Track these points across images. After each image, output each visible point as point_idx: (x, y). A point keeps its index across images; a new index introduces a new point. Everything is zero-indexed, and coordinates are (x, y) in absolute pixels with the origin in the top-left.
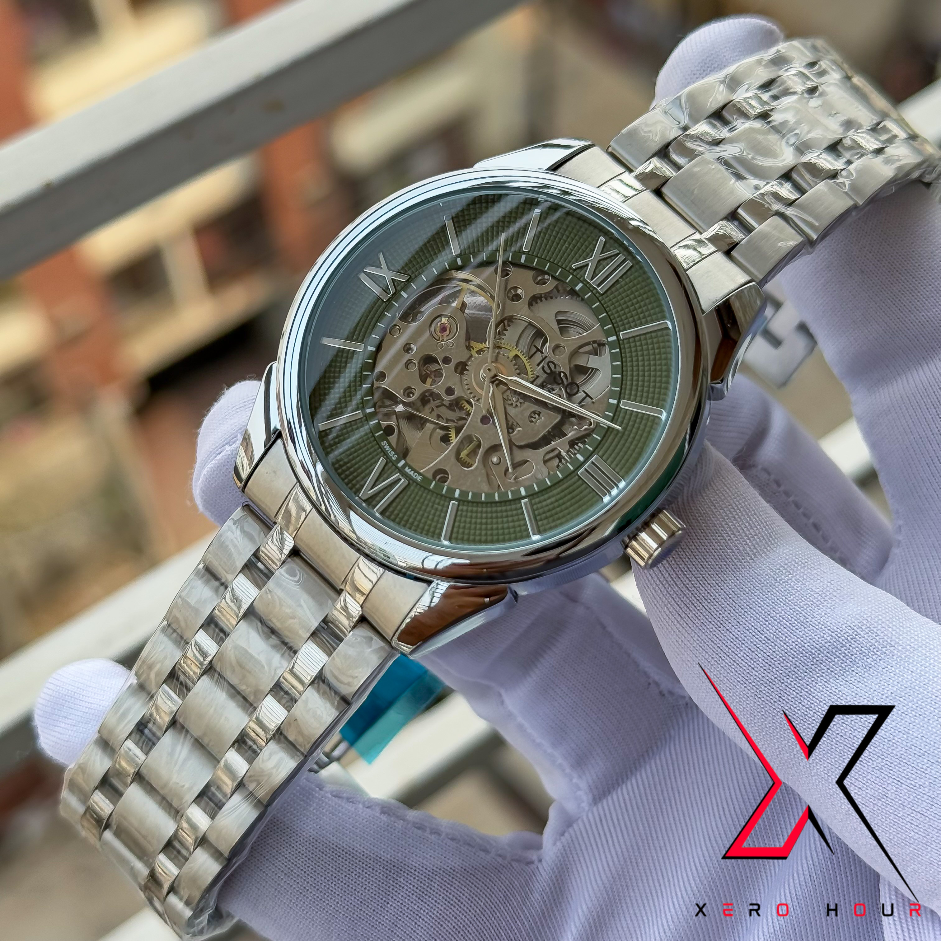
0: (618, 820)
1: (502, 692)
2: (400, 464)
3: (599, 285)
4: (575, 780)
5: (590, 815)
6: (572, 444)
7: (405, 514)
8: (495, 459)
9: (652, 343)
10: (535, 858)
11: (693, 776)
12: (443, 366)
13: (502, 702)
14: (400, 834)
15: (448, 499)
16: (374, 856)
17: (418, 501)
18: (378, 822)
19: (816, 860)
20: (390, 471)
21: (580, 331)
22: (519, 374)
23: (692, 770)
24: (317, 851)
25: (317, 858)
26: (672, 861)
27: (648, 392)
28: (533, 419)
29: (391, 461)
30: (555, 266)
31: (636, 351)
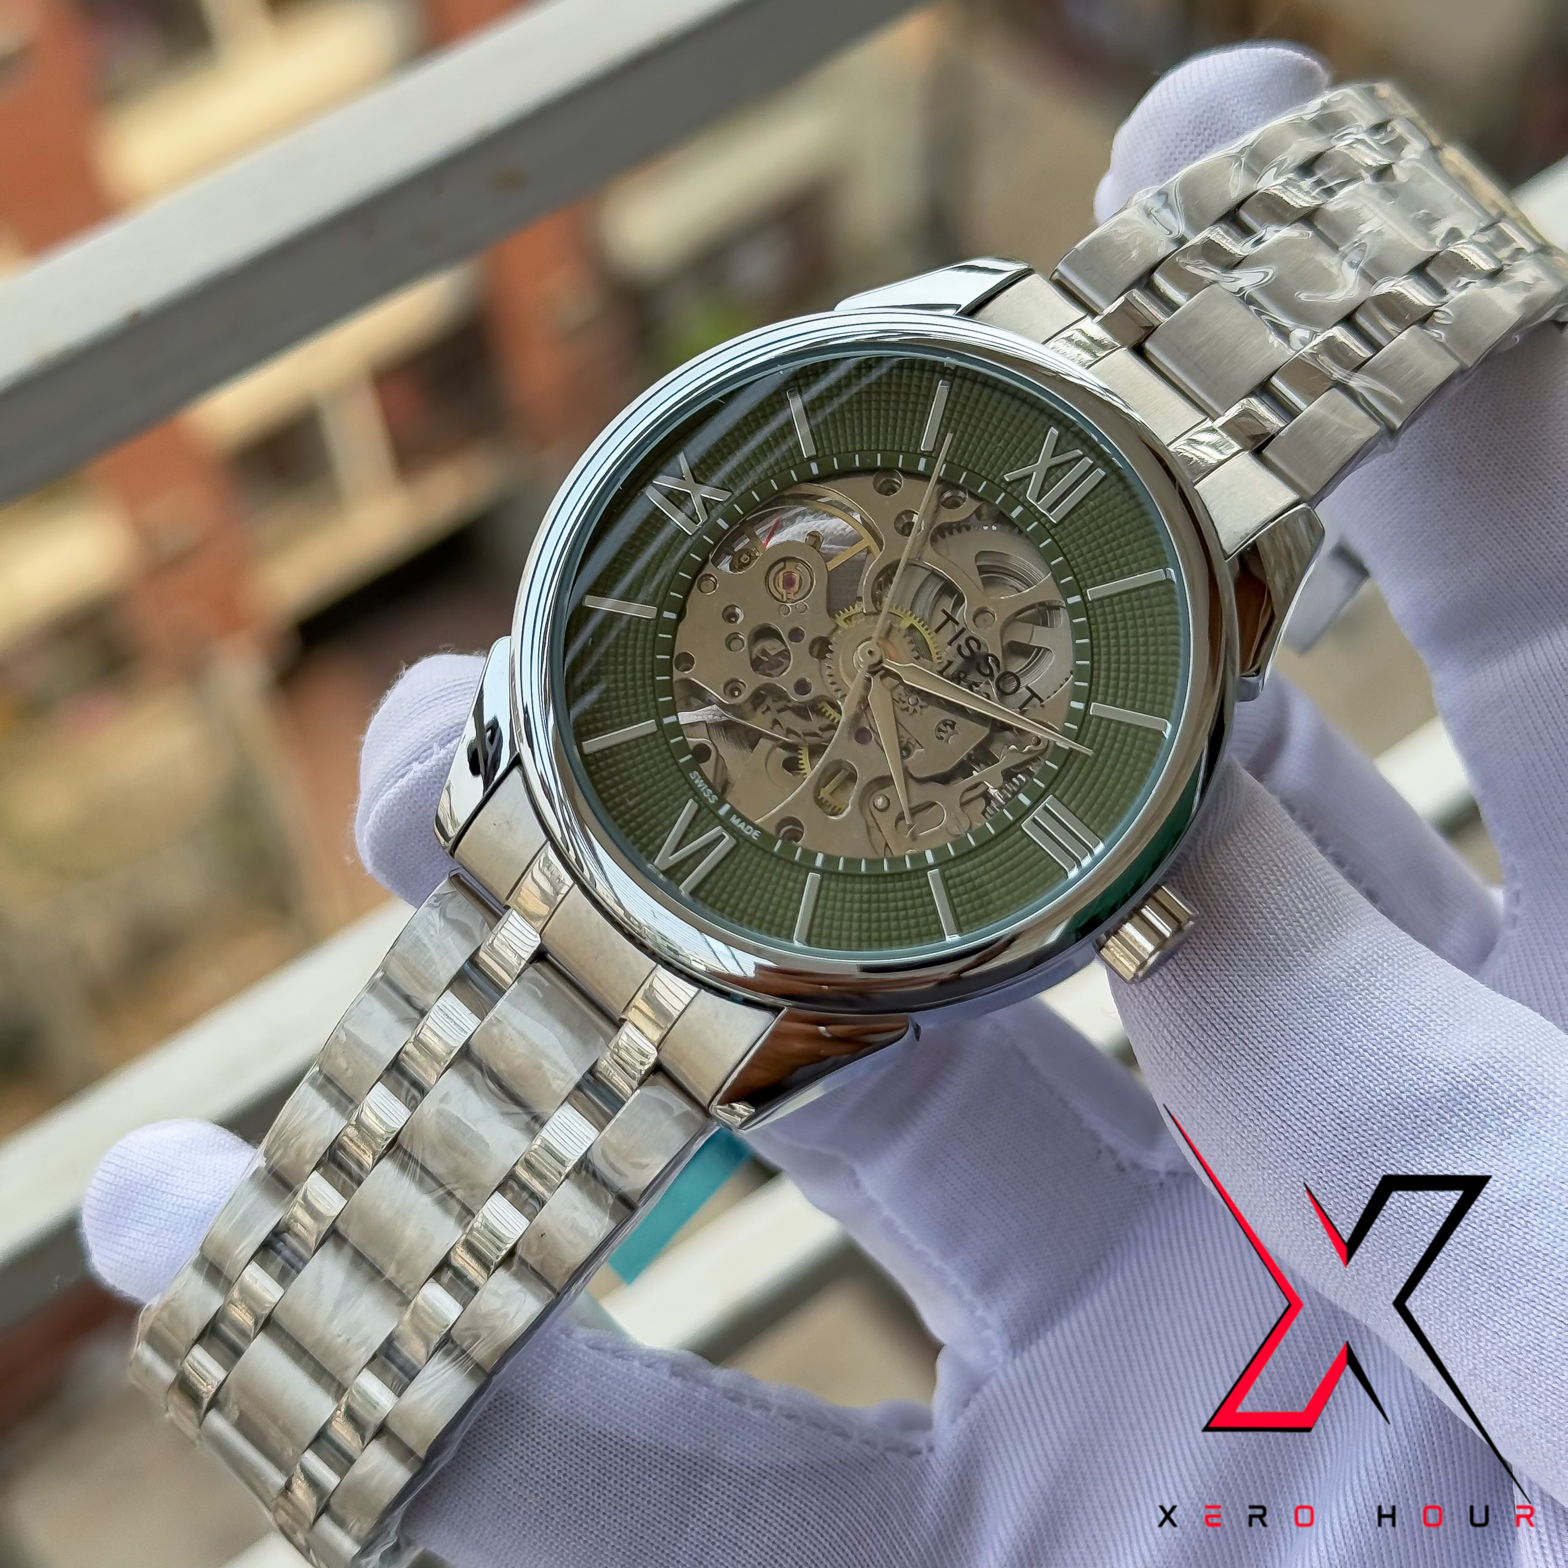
0: (1059, 1380)
1: (857, 1167)
2: (723, 811)
3: (1050, 509)
4: (979, 1312)
5: (1010, 1371)
6: (1008, 775)
7: (731, 894)
8: (880, 802)
9: (1141, 607)
10: (922, 1444)
11: (1181, 1305)
12: (790, 645)
13: (857, 1184)
14: (703, 1410)
15: (803, 870)
16: (663, 1448)
17: (754, 873)
18: (667, 1391)
19: (1397, 1447)
20: (705, 822)
21: (1017, 584)
22: (917, 658)
23: (1178, 1295)
24: (568, 1440)
25: (567, 1453)
26: (1151, 1448)
27: (1135, 689)
28: (942, 734)
29: (707, 806)
30: (975, 477)
31: (1115, 620)
